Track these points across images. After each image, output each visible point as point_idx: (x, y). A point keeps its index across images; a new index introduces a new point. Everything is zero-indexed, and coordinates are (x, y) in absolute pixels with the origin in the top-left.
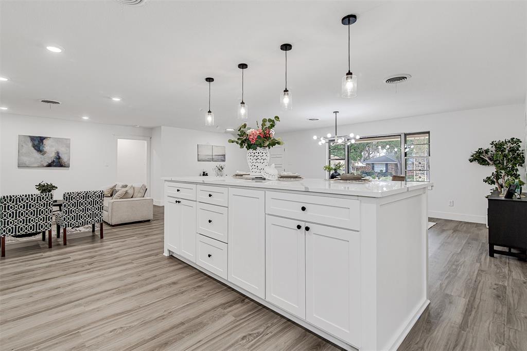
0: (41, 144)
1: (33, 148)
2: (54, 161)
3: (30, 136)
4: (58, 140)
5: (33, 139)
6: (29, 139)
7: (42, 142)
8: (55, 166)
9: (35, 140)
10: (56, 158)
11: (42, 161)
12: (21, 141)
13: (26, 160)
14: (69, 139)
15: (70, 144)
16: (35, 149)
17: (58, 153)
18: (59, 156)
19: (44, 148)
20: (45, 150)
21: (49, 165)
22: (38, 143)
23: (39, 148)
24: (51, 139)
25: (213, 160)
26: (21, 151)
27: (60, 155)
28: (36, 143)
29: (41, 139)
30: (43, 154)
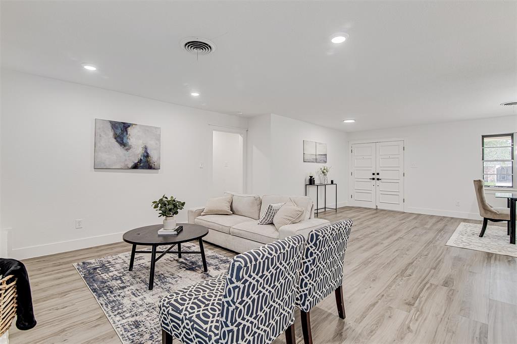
0: (125, 134)
1: (114, 140)
2: (141, 159)
3: (111, 122)
4: (147, 129)
5: (114, 125)
6: (109, 126)
7: (127, 131)
8: (143, 168)
9: (117, 128)
10: (144, 156)
11: (126, 160)
12: (99, 128)
13: (104, 157)
14: (159, 128)
15: (160, 135)
16: (117, 141)
17: (146, 148)
18: (147, 153)
19: (128, 141)
20: (130, 144)
21: (135, 167)
22: (121, 131)
23: (122, 141)
24: (137, 127)
25: (316, 161)
26: (98, 145)
27: (149, 152)
28: (119, 131)
29: (125, 127)
30: (127, 150)
